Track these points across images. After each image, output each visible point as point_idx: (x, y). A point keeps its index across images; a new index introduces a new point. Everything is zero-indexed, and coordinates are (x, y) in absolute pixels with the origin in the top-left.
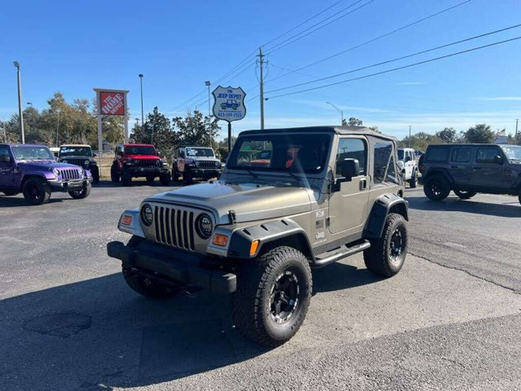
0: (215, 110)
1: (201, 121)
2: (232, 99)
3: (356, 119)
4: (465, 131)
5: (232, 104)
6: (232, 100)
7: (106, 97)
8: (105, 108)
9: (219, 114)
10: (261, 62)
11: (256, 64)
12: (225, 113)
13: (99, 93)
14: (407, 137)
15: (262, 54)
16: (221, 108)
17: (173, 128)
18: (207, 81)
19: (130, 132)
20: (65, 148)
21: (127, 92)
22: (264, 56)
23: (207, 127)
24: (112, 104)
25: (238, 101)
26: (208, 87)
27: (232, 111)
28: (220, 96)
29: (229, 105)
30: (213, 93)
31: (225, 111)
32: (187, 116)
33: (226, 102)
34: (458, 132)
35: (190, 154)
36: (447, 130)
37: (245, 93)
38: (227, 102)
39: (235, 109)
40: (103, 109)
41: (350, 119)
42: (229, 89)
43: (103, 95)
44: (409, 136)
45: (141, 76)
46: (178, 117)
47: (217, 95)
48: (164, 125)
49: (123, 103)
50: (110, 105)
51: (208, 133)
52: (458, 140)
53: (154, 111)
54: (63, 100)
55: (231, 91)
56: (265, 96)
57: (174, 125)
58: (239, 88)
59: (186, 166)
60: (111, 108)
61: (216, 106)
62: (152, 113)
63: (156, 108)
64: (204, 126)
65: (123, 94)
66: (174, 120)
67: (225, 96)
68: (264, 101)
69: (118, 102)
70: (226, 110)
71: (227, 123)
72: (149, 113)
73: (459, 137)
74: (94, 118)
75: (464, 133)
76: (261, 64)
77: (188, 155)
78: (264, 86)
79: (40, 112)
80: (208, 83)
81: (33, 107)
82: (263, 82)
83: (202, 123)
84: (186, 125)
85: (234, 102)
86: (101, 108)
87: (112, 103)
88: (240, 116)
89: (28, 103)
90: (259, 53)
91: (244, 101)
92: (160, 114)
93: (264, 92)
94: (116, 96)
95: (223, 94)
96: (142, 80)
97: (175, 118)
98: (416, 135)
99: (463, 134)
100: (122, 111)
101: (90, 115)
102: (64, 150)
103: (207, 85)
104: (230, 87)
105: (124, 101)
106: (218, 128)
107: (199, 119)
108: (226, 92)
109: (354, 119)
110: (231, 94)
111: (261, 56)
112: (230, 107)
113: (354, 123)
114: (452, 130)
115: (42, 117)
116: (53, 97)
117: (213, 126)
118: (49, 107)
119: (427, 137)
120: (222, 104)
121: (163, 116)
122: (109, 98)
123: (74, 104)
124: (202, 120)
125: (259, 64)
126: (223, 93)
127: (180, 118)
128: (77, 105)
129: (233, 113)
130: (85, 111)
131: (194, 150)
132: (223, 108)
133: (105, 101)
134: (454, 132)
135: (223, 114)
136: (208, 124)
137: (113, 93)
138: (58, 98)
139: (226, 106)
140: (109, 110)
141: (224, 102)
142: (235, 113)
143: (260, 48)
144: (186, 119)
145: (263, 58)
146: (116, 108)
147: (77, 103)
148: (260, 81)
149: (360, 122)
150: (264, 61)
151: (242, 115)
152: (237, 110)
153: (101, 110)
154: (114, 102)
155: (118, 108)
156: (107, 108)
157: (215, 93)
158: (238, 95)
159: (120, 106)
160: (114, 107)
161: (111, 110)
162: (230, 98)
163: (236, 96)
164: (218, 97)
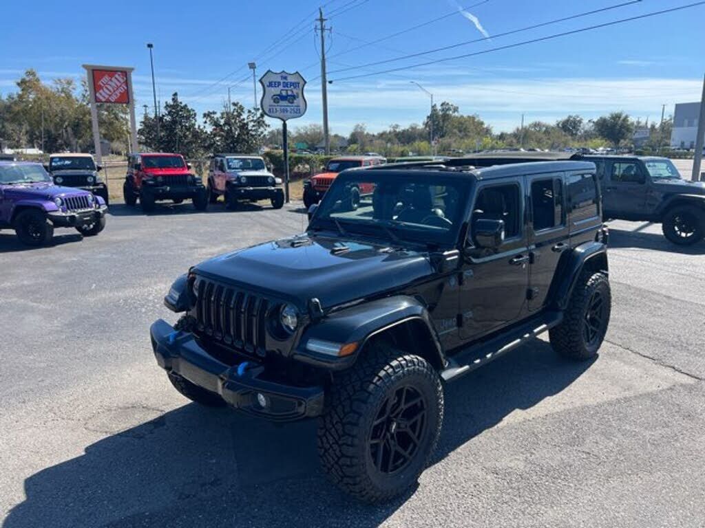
0: (264, 104)
1: (242, 117)
2: (286, 88)
3: (450, 104)
4: (595, 120)
5: (288, 95)
6: (287, 90)
8: (101, 94)
9: (270, 109)
10: (322, 29)
11: (315, 31)
12: (278, 108)
13: (91, 72)
14: (518, 130)
15: (324, 18)
16: (272, 101)
17: (205, 127)
18: (251, 62)
19: (138, 127)
20: (57, 160)
21: (133, 69)
22: (325, 20)
23: (251, 124)
24: (111, 87)
25: (295, 91)
26: (252, 70)
27: (288, 106)
28: (271, 85)
29: (283, 98)
30: (261, 81)
31: (278, 106)
32: (223, 110)
33: (279, 93)
34: (585, 121)
35: (232, 167)
36: (571, 119)
37: (304, 80)
38: (281, 93)
39: (292, 103)
40: (98, 95)
41: (442, 105)
42: (284, 75)
43: (97, 75)
44: (520, 128)
45: (150, 46)
46: (211, 111)
47: (266, 83)
48: (188, 118)
49: (127, 86)
50: (108, 89)
51: (254, 133)
52: (586, 132)
53: (173, 99)
54: (38, 80)
55: (285, 78)
56: (328, 79)
57: (206, 122)
58: (297, 72)
59: (228, 183)
60: (110, 93)
61: (264, 99)
62: (171, 102)
63: (175, 94)
64: (247, 124)
65: (125, 73)
66: (205, 115)
67: (277, 84)
68: (327, 83)
69: (119, 84)
70: (279, 104)
71: (282, 122)
72: (166, 103)
73: (587, 128)
74: (84, 105)
75: (594, 122)
76: (322, 32)
77: (230, 167)
78: (327, 64)
80: (252, 66)
82: (326, 57)
83: (244, 119)
84: (222, 122)
85: (290, 93)
86: (95, 93)
87: (110, 85)
88: (299, 113)
90: (319, 16)
91: (304, 92)
92: (181, 103)
93: (327, 70)
94: (117, 76)
95: (275, 82)
96: (153, 52)
97: (206, 112)
98: (530, 126)
99: (592, 124)
100: (126, 98)
101: (77, 101)
102: (55, 162)
103: (250, 68)
104: (283, 71)
105: (127, 83)
106: (266, 125)
107: (239, 115)
108: (279, 79)
109: (448, 104)
110: (286, 81)
111: (322, 20)
112: (286, 100)
113: (449, 109)
114: (578, 119)
115: (8, 104)
116: (25, 76)
117: (259, 122)
118: (19, 90)
119: (544, 129)
120: (274, 95)
121: (186, 106)
122: (106, 79)
123: (54, 86)
124: (244, 116)
125: (319, 32)
127: (214, 113)
128: (59, 86)
129: (289, 109)
130: (71, 96)
131: (237, 161)
132: (274, 102)
133: (100, 83)
134: (580, 122)
135: (276, 109)
136: (252, 121)
137: (111, 72)
138: (31, 77)
139: (278, 99)
141: (276, 93)
142: (292, 108)
143: (320, 9)
144: (222, 114)
145: (324, 23)
146: (117, 92)
147: (57, 83)
148: (321, 58)
149: (456, 110)
150: (326, 28)
151: (302, 110)
152: (294, 105)
153: (96, 96)
154: (113, 84)
155: (120, 93)
156: (103, 94)
157: (263, 80)
158: (296, 83)
159: (122, 90)
160: (114, 91)
161: (110, 96)
162: (284, 87)
163: (292, 84)
164: (268, 86)
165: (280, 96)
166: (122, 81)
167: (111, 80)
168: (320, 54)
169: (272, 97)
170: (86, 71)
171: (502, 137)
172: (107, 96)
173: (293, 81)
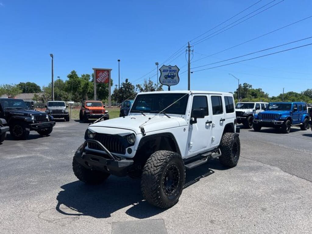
0: (160, 79)
5: (171, 75)
8: (98, 79)
9: (163, 82)
10: (189, 51)
11: (186, 52)
12: (167, 81)
13: (95, 71)
15: (190, 46)
16: (164, 78)
18: (157, 62)
19: (112, 93)
21: (111, 70)
22: (191, 47)
25: (174, 74)
26: (157, 66)
28: (164, 71)
29: (169, 77)
32: (144, 83)
33: (167, 74)
36: (309, 91)
40: (97, 80)
41: (244, 84)
43: (98, 72)
46: (140, 84)
47: (162, 71)
48: (131, 89)
49: (109, 76)
50: (101, 77)
55: (171, 68)
56: (191, 71)
57: (137, 89)
58: (176, 66)
61: (161, 77)
62: (125, 82)
64: (154, 89)
65: (108, 71)
66: (137, 86)
67: (166, 71)
68: (191, 73)
69: (106, 76)
70: (167, 79)
71: (168, 87)
72: (123, 82)
78: (190, 65)
79: (64, 82)
80: (157, 64)
81: (60, 79)
82: (190, 62)
84: (144, 88)
85: (172, 74)
86: (96, 79)
87: (102, 76)
88: (176, 83)
89: (58, 77)
91: (179, 74)
93: (190, 68)
94: (105, 72)
95: (166, 70)
96: (120, 63)
97: (138, 84)
98: (287, 94)
104: (170, 65)
105: (109, 75)
107: (151, 85)
108: (168, 69)
109: (247, 84)
110: (171, 70)
111: (189, 47)
113: (247, 86)
115: (65, 84)
118: (68, 79)
119: (295, 95)
121: (131, 83)
122: (101, 73)
123: (82, 77)
125: (188, 52)
129: (171, 81)
130: (88, 81)
132: (165, 78)
133: (98, 75)
135: (166, 82)
137: (103, 71)
139: (167, 77)
140: (100, 80)
141: (166, 75)
142: (173, 81)
143: (188, 43)
144: (144, 85)
145: (190, 48)
148: (188, 62)
149: (251, 86)
150: (191, 50)
151: (177, 83)
152: (174, 79)
153: (96, 81)
154: (103, 76)
155: (106, 79)
156: (100, 79)
157: (161, 69)
158: (175, 70)
159: (107, 78)
160: (104, 78)
161: (102, 80)
162: (170, 72)
163: (173, 71)
164: (163, 72)
165: (168, 76)
166: (107, 74)
168: (188, 60)
169: (164, 76)
170: (93, 71)
171: (273, 98)
173: (174, 69)
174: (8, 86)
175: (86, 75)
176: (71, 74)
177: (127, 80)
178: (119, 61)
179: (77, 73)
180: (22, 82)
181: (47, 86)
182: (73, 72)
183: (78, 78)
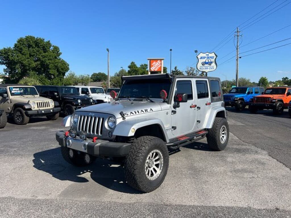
0: (198, 66)
2: (208, 59)
5: (208, 62)
6: (208, 60)
7: (153, 62)
9: (200, 68)
11: (235, 37)
12: (204, 68)
18: (196, 50)
21: (163, 59)
25: (212, 60)
27: (208, 66)
30: (197, 57)
31: (204, 66)
32: (187, 70)
33: (205, 61)
40: (151, 69)
49: (161, 65)
58: (213, 52)
60: (155, 68)
61: (198, 64)
62: (174, 70)
65: (161, 60)
68: (239, 58)
81: (123, 69)
82: (238, 47)
85: (209, 61)
87: (156, 65)
88: (213, 69)
89: (121, 67)
91: (216, 60)
96: (172, 52)
103: (195, 52)
104: (207, 52)
110: (208, 56)
111: (238, 32)
112: (207, 64)
118: (129, 69)
120: (203, 62)
121: (180, 71)
122: (154, 63)
126: (203, 56)
129: (209, 67)
132: (202, 65)
135: (203, 68)
137: (156, 60)
142: (210, 67)
143: (237, 28)
151: (215, 68)
152: (211, 66)
154: (157, 65)
155: (159, 68)
158: (213, 57)
159: (159, 66)
160: (157, 67)
162: (207, 58)
163: (211, 57)
164: (200, 59)
165: (205, 62)
166: (160, 63)
167: (156, 63)
168: (236, 46)
169: (202, 63)
172: (154, 69)
173: (211, 56)
174: (82, 76)
175: (144, 65)
176: (131, 65)
177: (176, 68)
178: (171, 50)
179: (135, 64)
180: (95, 73)
181: (114, 76)
182: (132, 63)
183: (137, 67)
